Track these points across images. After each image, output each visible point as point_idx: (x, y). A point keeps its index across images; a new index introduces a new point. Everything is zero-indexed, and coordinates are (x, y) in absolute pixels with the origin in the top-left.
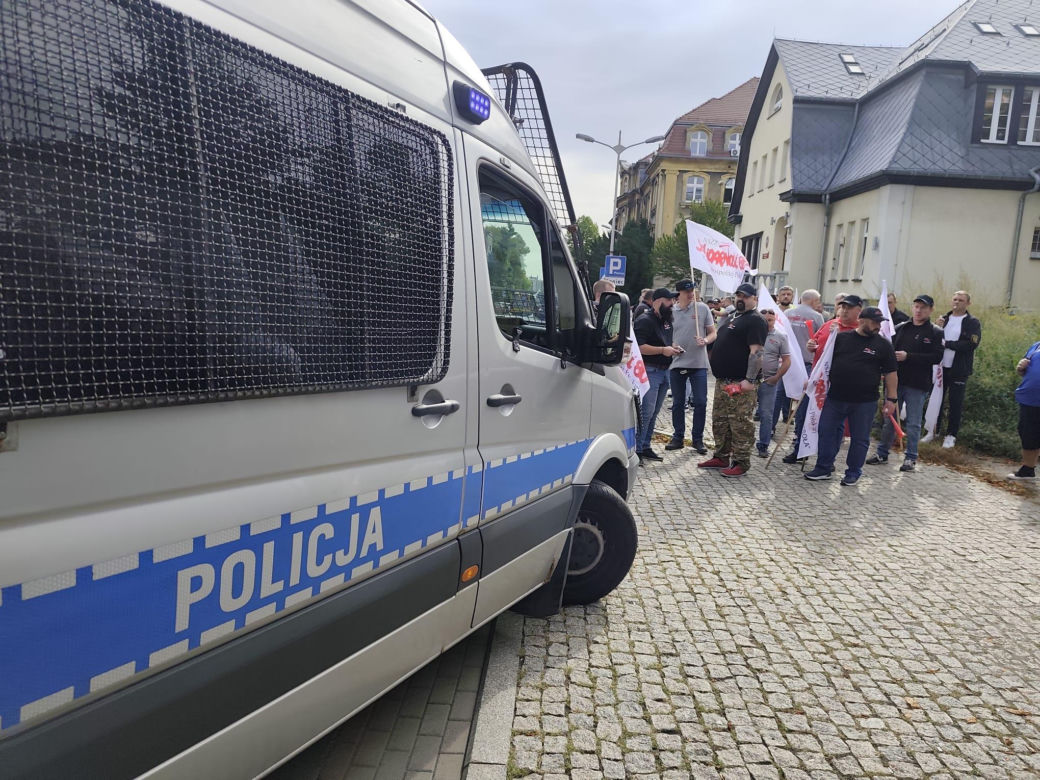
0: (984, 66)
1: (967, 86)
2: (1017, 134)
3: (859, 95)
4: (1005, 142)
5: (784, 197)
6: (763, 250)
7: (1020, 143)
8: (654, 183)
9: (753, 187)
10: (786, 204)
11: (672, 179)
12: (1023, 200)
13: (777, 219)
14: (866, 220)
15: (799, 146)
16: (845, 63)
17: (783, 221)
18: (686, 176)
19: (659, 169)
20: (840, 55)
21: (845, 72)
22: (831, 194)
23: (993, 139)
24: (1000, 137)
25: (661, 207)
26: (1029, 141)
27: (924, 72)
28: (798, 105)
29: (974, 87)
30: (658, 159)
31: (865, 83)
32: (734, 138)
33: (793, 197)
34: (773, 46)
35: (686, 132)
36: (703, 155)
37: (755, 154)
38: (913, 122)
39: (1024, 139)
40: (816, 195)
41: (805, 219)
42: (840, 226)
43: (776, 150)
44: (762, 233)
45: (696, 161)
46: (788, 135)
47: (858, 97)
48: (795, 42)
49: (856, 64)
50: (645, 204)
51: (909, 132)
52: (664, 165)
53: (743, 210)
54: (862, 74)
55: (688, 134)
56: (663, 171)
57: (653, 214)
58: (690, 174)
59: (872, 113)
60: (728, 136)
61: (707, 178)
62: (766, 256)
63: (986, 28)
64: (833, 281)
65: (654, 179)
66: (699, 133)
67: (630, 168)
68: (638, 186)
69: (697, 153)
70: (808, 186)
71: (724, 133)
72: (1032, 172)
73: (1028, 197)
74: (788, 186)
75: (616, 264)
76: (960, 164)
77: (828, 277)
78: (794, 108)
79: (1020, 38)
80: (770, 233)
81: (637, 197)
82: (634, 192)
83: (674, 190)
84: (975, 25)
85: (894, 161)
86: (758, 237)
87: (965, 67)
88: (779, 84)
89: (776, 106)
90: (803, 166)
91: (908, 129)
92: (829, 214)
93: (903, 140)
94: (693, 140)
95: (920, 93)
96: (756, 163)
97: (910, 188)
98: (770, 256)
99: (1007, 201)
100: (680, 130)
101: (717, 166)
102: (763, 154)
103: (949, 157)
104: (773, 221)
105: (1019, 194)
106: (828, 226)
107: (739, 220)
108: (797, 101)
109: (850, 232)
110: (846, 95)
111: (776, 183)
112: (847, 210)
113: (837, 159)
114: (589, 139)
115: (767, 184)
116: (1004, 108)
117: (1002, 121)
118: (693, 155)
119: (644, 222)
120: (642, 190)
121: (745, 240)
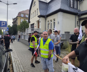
4: (73, 7)
5: (38, 16)
6: (35, 26)
9: (32, 17)
10: (38, 19)
12: (76, 17)
13: (37, 21)
22: (46, 16)
26: (75, 8)
28: (40, 2)
33: (40, 16)
41: (42, 20)
42: (48, 21)
43: (35, 11)
53: (30, 21)
56: (18, 18)
58: (22, 19)
60: (26, 15)
61: (24, 19)
66: (22, 14)
67: (14, 19)
69: (22, 16)
70: (43, 14)
72: (77, 12)
74: (39, 14)
80: (36, 23)
86: (33, 24)
88: (35, 1)
96: (32, 14)
99: (73, 17)
102: (33, 12)
103: (67, 8)
106: (46, 21)
110: (46, 2)
111: (36, 15)
113: (46, 11)
115: (34, 16)
116: (72, 2)
117: (72, 4)
119: (16, 24)
120: (15, 21)
121: (31, 25)
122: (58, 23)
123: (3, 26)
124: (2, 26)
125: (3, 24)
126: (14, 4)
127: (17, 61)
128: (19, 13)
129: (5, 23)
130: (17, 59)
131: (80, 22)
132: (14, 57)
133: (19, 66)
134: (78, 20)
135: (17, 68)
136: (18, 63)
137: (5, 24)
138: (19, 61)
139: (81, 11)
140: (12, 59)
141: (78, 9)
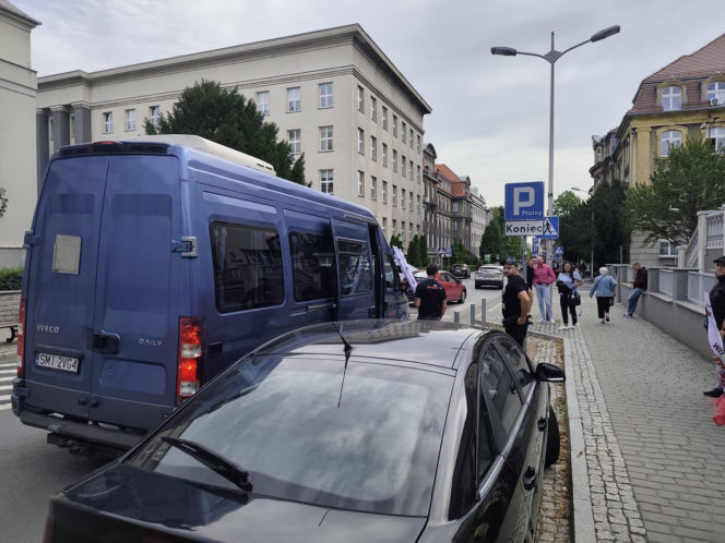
8: (626, 144)
11: (644, 136)
18: (659, 132)
19: (630, 128)
25: (634, 165)
30: (628, 119)
32: (712, 88)
35: (655, 89)
36: (678, 109)
45: (669, 115)
50: (619, 168)
52: (634, 124)
55: (658, 91)
56: (634, 129)
57: (627, 173)
58: (664, 129)
60: (704, 86)
61: (685, 130)
65: (626, 140)
66: (671, 89)
67: (602, 140)
68: (611, 153)
69: (671, 108)
71: (700, 85)
81: (611, 163)
82: (607, 160)
83: (648, 146)
94: (664, 96)
100: (649, 89)
101: (695, 117)
114: (510, 52)
118: (666, 110)
120: (614, 156)
123: (521, 218)
124: (516, 212)
125: (525, 204)
126: (595, 39)
127: (603, 454)
128: (645, 83)
129: (531, 191)
130: (601, 440)
132: (587, 422)
133: (612, 488)
135: (598, 498)
136: (607, 468)
137: (531, 202)
138: (619, 461)
140: (567, 434)
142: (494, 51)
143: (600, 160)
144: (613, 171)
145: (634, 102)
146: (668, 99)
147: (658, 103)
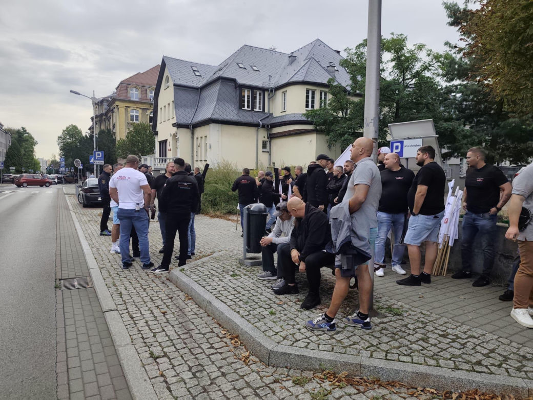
0: (241, 81)
1: (236, 88)
2: (253, 107)
3: (200, 85)
4: (250, 109)
5: (174, 125)
6: (168, 147)
7: (255, 110)
8: (113, 111)
9: (161, 119)
10: (175, 128)
11: (122, 110)
12: (258, 130)
14: (206, 137)
15: (177, 104)
16: (194, 71)
17: (175, 135)
18: (129, 109)
19: (115, 105)
20: (191, 67)
21: (194, 75)
22: (193, 125)
23: (246, 108)
24: (248, 107)
25: (118, 121)
26: (257, 109)
27: (220, 81)
28: (176, 87)
29: (238, 88)
30: (114, 100)
31: (202, 80)
32: (151, 93)
33: (178, 126)
34: (163, 59)
35: (127, 88)
36: (137, 100)
37: (160, 105)
38: (218, 100)
39: (256, 109)
40: (187, 125)
41: (184, 134)
42: (198, 138)
43: (169, 104)
44: (167, 140)
45: (133, 102)
46: (173, 99)
47: (199, 86)
48: (172, 58)
49: (198, 71)
50: (109, 121)
51: (217, 103)
52: (117, 103)
53: (158, 129)
54: (201, 76)
56: (117, 106)
57: (114, 127)
58: (132, 108)
59: (205, 93)
60: (148, 91)
61: (140, 111)
62: (170, 150)
63: (241, 66)
64: (197, 161)
65: (113, 109)
66: (134, 89)
67: (98, 102)
68: (104, 112)
69: (134, 99)
70: (183, 121)
71: (146, 90)
72: (259, 120)
73: (259, 129)
74: (175, 121)
75: (99, 155)
76: (236, 117)
77: (195, 159)
78: (174, 88)
79: (253, 71)
80: (170, 140)
81: (104, 117)
82: (102, 115)
83: (124, 116)
84: (237, 64)
85: (213, 114)
86: (166, 141)
87: (234, 80)
88: (167, 76)
89: (167, 85)
90: (180, 113)
91: (217, 102)
92: (193, 133)
93: (215, 106)
94: (131, 92)
95: (220, 89)
96: (161, 109)
97: (220, 125)
98: (171, 150)
99: (252, 131)
100: (124, 86)
101: (145, 105)
102: (164, 105)
103: (231, 113)
104: (171, 135)
105: (257, 128)
106: (193, 138)
107: (156, 133)
108: (175, 85)
109: (201, 141)
110: (194, 85)
111: (171, 119)
112: (199, 132)
113: (194, 111)
114: (78, 94)
115: (167, 119)
116: (248, 96)
117: (248, 102)
118: (132, 99)
119: (109, 131)
120: (106, 114)
121: (160, 142)
122: (210, 147)
128: (121, 83)
131: (270, 142)
134: (266, 139)
139: (275, 116)
141: (266, 111)
142: (71, 91)
143: (97, 114)
144: (105, 123)
145: (117, 89)
146: (133, 93)
147: (128, 96)
